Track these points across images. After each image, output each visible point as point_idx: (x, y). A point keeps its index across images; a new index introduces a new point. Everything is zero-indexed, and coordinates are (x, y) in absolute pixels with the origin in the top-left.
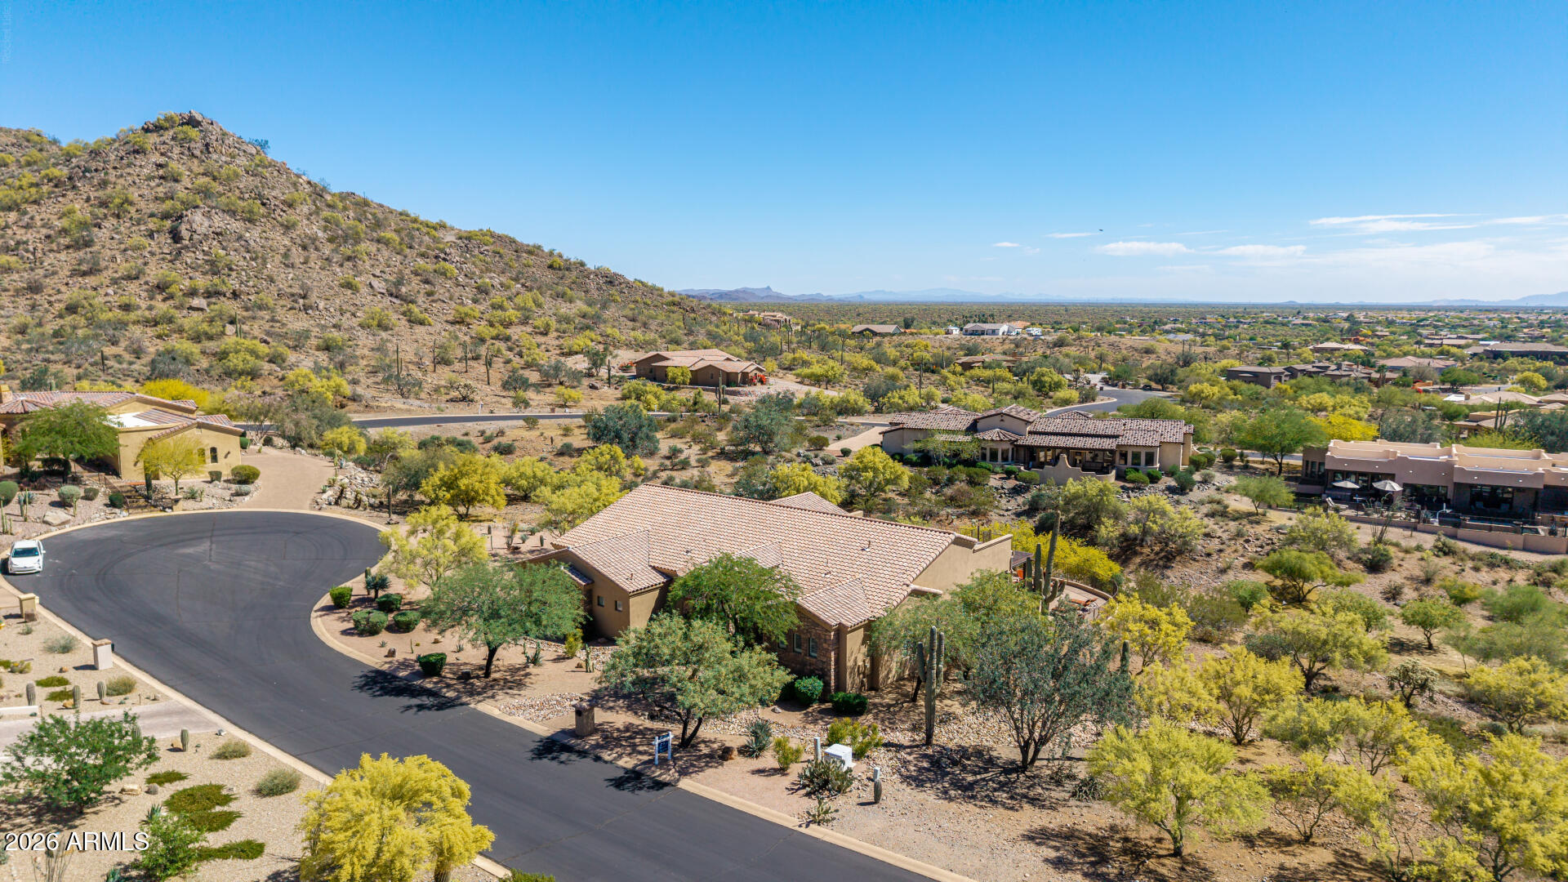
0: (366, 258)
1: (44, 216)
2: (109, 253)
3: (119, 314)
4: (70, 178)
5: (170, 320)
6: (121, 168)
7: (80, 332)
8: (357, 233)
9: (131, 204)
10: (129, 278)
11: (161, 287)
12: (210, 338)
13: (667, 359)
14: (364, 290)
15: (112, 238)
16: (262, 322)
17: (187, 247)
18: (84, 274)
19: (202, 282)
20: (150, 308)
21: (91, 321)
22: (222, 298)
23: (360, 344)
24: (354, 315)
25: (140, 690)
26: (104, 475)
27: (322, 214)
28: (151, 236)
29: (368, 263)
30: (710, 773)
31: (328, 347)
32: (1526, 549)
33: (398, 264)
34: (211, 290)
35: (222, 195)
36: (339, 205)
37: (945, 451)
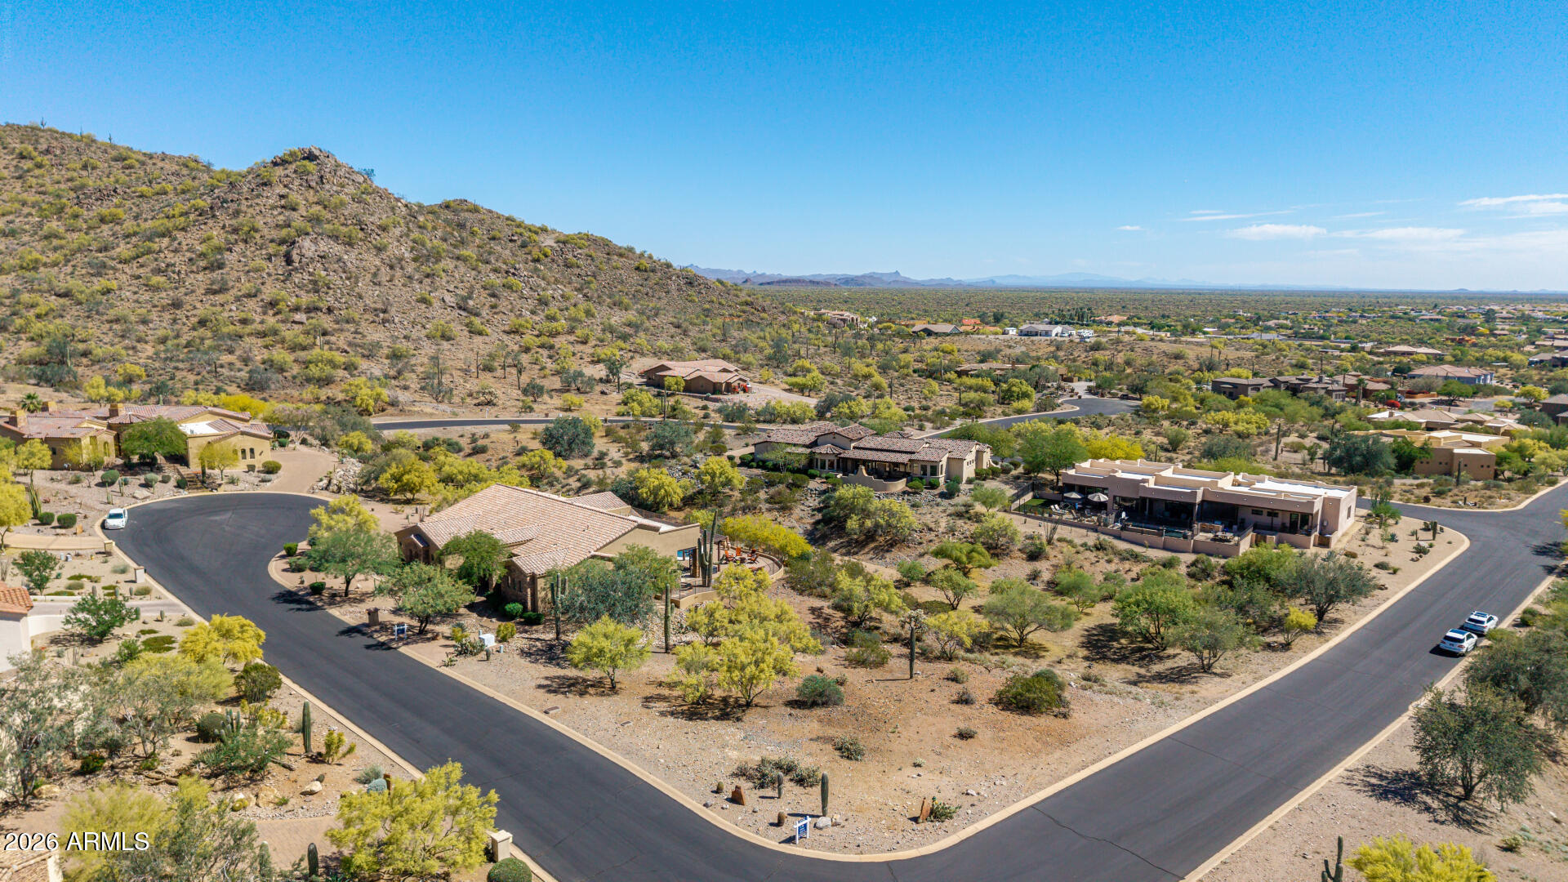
0: (443, 274)
1: (189, 241)
2: (236, 274)
3: (239, 328)
4: (211, 208)
5: (275, 333)
6: (252, 199)
7: (208, 343)
8: (438, 252)
9: (256, 231)
10: (249, 296)
11: (273, 304)
12: (304, 348)
13: (669, 369)
14: (437, 304)
15: (240, 261)
16: (347, 334)
17: (296, 269)
18: (215, 292)
19: (306, 299)
20: (262, 322)
21: (216, 335)
22: (319, 313)
23: (423, 352)
24: (424, 327)
25: (153, 594)
26: (178, 466)
27: (412, 236)
28: (270, 259)
29: (444, 279)
30: (420, 645)
31: (395, 356)
32: (1165, 548)
33: (471, 279)
34: (311, 306)
35: (329, 222)
36: (429, 225)
37: (781, 462)
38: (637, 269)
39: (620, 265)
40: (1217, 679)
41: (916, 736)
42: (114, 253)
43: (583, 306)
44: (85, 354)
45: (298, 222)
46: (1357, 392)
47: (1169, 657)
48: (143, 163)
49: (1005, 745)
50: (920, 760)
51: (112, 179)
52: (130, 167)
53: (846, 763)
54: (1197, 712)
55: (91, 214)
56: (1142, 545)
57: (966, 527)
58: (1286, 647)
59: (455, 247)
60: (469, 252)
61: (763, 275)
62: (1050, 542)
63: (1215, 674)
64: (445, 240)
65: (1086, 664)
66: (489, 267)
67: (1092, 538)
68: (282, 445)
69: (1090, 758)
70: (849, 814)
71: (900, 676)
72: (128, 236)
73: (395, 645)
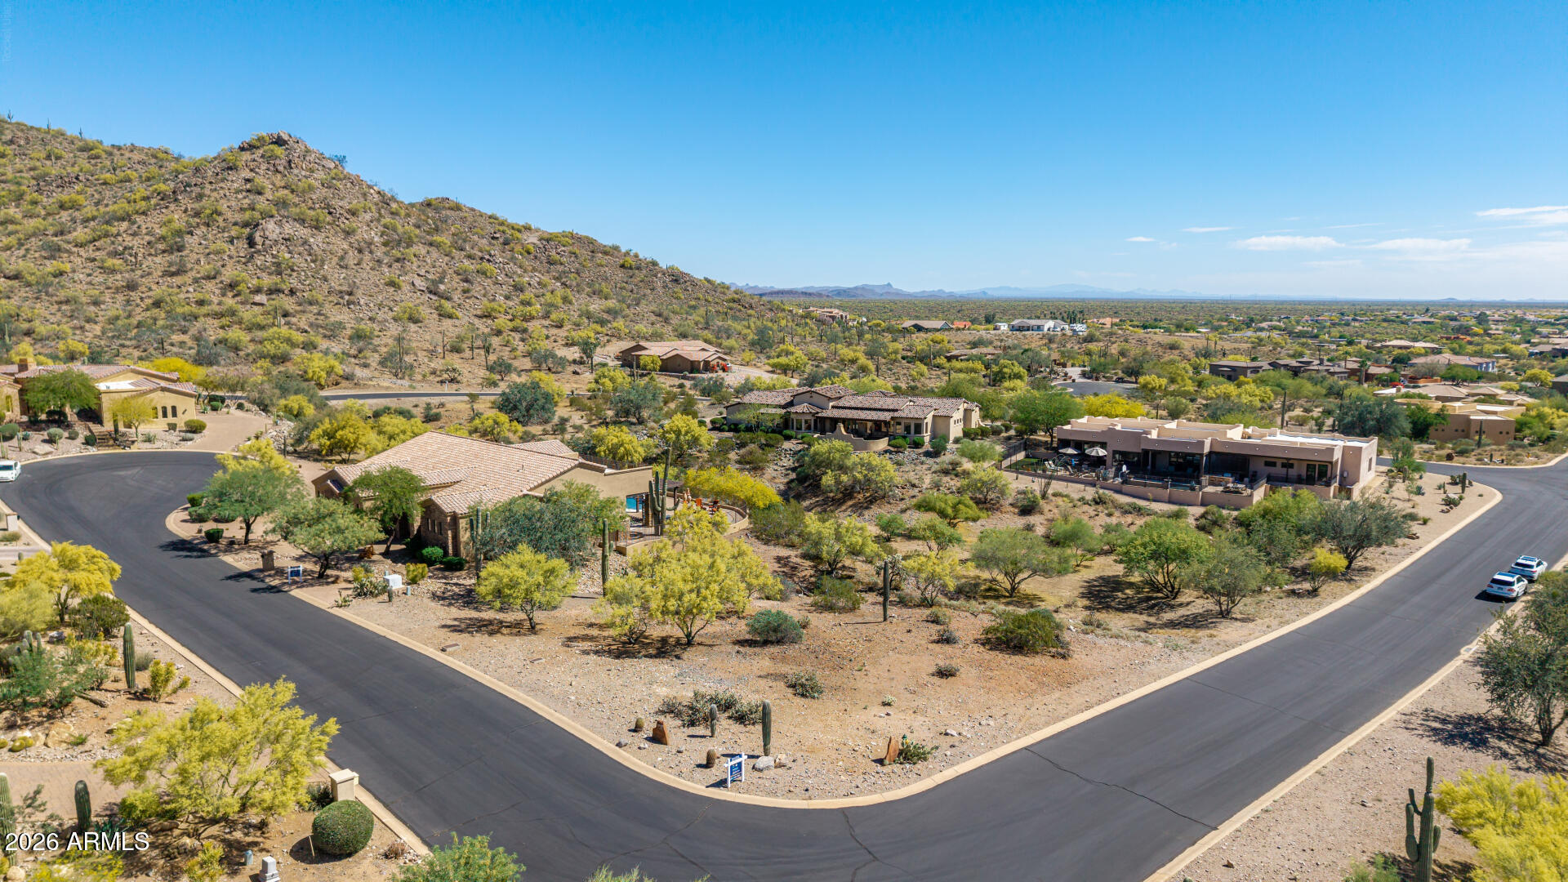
0: (414, 259)
1: (149, 225)
2: (196, 257)
3: (194, 309)
4: (174, 192)
5: (233, 313)
6: (216, 183)
7: (161, 323)
8: (410, 238)
9: (220, 214)
10: (208, 278)
11: (232, 286)
12: (262, 328)
13: (645, 349)
14: (406, 288)
15: (200, 244)
16: (309, 315)
17: (259, 251)
18: (173, 274)
19: (267, 281)
20: (219, 304)
21: (170, 315)
22: (281, 295)
23: (388, 334)
24: (391, 309)
25: (23, 540)
26: (91, 424)
27: (383, 221)
28: (232, 242)
29: (415, 264)
30: (316, 588)
31: (358, 336)
32: (1170, 502)
33: (443, 265)
34: (273, 288)
35: (296, 205)
36: (403, 212)
37: (753, 422)
38: (622, 266)
39: (604, 262)
40: (1238, 624)
41: (886, 674)
42: (69, 237)
43: (560, 292)
44: (28, 333)
45: (262, 203)
46: (1361, 375)
47: (1181, 605)
48: (111, 154)
49: (993, 683)
50: (889, 698)
51: (76, 169)
52: (97, 157)
53: (799, 701)
54: (1218, 654)
55: (51, 200)
56: (1148, 499)
57: (952, 483)
58: (1313, 593)
59: (428, 233)
60: (444, 239)
61: (755, 287)
62: (1044, 496)
63: (1236, 619)
64: (418, 227)
65: (1088, 612)
66: (464, 253)
67: (1090, 493)
68: (215, 409)
69: (1094, 700)
70: (798, 755)
71: (872, 620)
72: (86, 220)
73: (286, 588)
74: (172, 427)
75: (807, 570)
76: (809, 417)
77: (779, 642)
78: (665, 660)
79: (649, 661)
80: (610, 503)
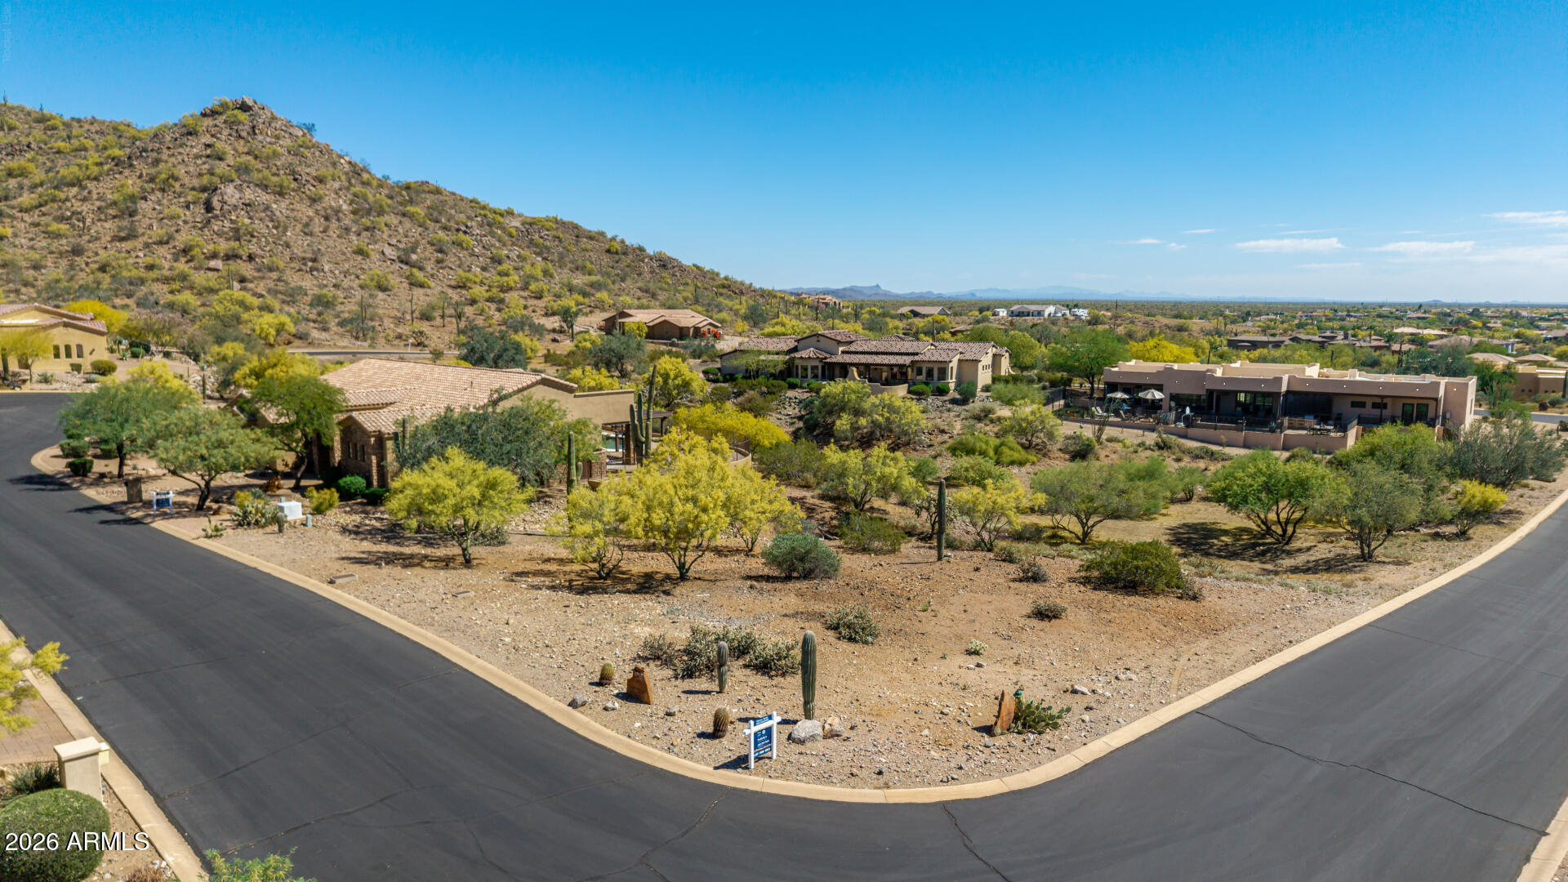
0: (385, 229)
1: (101, 190)
2: (148, 222)
3: (142, 273)
4: (129, 158)
5: (185, 278)
6: (174, 148)
8: (381, 206)
9: (176, 179)
10: (161, 243)
11: (185, 251)
12: (214, 291)
13: (630, 316)
14: (375, 256)
15: (154, 209)
16: (268, 281)
17: (217, 216)
18: (122, 239)
19: (223, 246)
20: (170, 269)
21: (116, 279)
22: (239, 261)
23: (354, 301)
24: (358, 277)
27: (353, 190)
28: (188, 207)
29: (386, 233)
30: (185, 520)
31: (320, 302)
32: (1245, 446)
33: (416, 235)
34: (230, 253)
35: (259, 171)
36: (375, 183)
37: (754, 367)
38: (608, 251)
39: (589, 247)
40: (1391, 567)
41: (963, 616)
42: (14, 202)
43: (541, 265)
45: (222, 168)
47: (1299, 550)
48: (68, 125)
50: (976, 644)
51: (30, 138)
52: (54, 128)
53: (845, 646)
56: (1221, 444)
57: (987, 428)
58: (1463, 536)
59: (401, 204)
60: (418, 210)
62: (1098, 441)
63: (1383, 562)
64: (391, 198)
66: (438, 225)
67: (1151, 438)
68: (135, 355)
70: (858, 720)
71: (920, 560)
72: (33, 187)
73: (149, 520)
74: (77, 368)
75: (827, 511)
76: (816, 363)
77: (807, 575)
78: (647, 596)
79: (625, 598)
80: (581, 425)
